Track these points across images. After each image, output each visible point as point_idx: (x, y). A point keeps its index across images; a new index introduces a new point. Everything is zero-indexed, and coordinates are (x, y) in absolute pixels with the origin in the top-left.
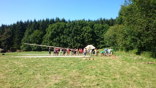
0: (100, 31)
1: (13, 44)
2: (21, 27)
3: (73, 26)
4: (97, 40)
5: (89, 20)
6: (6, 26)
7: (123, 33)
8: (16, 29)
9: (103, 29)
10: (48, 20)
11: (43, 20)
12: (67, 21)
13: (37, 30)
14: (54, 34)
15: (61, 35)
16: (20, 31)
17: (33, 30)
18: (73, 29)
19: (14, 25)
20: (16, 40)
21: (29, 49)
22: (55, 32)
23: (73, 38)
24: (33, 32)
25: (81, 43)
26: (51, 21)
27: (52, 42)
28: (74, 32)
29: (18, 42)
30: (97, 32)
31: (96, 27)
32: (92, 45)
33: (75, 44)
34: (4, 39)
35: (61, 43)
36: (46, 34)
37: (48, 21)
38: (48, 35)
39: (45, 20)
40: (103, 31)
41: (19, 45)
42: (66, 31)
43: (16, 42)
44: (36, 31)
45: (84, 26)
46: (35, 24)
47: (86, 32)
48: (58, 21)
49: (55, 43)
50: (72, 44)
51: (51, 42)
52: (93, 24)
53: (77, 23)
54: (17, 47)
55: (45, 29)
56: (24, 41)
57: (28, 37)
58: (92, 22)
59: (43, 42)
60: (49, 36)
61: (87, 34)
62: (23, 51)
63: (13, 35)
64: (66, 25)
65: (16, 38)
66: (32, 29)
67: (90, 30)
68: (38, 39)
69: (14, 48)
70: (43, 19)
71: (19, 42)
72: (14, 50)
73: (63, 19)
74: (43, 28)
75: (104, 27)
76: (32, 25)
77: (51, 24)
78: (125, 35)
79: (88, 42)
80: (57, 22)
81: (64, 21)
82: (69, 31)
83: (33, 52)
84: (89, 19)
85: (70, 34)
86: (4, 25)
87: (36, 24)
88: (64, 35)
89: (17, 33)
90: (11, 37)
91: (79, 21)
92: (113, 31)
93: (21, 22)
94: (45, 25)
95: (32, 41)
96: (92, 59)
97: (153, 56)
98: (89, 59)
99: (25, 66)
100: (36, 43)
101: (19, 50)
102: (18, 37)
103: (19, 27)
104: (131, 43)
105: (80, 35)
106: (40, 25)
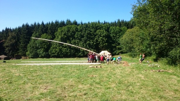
0: (116, 35)
1: (18, 50)
2: (27, 31)
3: (85, 29)
4: (113, 45)
5: (105, 22)
6: (10, 29)
7: (140, 37)
8: (21, 33)
9: (120, 32)
10: (58, 22)
11: (52, 23)
12: (79, 24)
13: (45, 34)
14: (63, 39)
15: (72, 40)
16: (26, 36)
17: (41, 34)
18: (85, 32)
19: (19, 28)
20: (22, 45)
21: (36, 56)
22: (65, 36)
23: (85, 42)
24: (40, 36)
26: (60, 24)
27: (62, 47)
28: (87, 36)
30: (113, 36)
31: (112, 29)
32: (107, 50)
34: (7, 45)
35: (72, 48)
36: (55, 39)
37: (57, 23)
38: (57, 40)
39: (54, 23)
40: (120, 34)
41: (25, 51)
42: (78, 35)
44: (44, 36)
45: (98, 29)
46: (42, 27)
47: (100, 35)
48: (69, 23)
49: (66, 49)
53: (90, 26)
54: (23, 53)
55: (54, 32)
56: (30, 46)
58: (107, 25)
59: (51, 47)
61: (101, 38)
62: (30, 58)
63: (18, 40)
64: (77, 28)
65: (21, 43)
66: (39, 33)
67: (105, 33)
68: (46, 45)
69: (19, 54)
70: (52, 22)
71: (25, 48)
72: (19, 57)
73: (75, 21)
74: (51, 32)
76: (39, 28)
77: (61, 27)
78: (142, 39)
79: (103, 47)
80: (68, 25)
81: (75, 23)
82: (81, 35)
83: (40, 59)
84: (105, 21)
85: (82, 39)
86: (8, 28)
87: (44, 27)
88: (75, 39)
89: (23, 38)
90: (16, 42)
91: (93, 24)
92: (130, 35)
93: (27, 25)
94: (54, 29)
95: (39, 47)
96: (99, 67)
97: (169, 63)
98: (96, 67)
99: (21, 75)
100: (44, 49)
101: (24, 57)
102: (24, 42)
103: (25, 30)
104: (147, 48)
105: (93, 40)
106: (49, 28)
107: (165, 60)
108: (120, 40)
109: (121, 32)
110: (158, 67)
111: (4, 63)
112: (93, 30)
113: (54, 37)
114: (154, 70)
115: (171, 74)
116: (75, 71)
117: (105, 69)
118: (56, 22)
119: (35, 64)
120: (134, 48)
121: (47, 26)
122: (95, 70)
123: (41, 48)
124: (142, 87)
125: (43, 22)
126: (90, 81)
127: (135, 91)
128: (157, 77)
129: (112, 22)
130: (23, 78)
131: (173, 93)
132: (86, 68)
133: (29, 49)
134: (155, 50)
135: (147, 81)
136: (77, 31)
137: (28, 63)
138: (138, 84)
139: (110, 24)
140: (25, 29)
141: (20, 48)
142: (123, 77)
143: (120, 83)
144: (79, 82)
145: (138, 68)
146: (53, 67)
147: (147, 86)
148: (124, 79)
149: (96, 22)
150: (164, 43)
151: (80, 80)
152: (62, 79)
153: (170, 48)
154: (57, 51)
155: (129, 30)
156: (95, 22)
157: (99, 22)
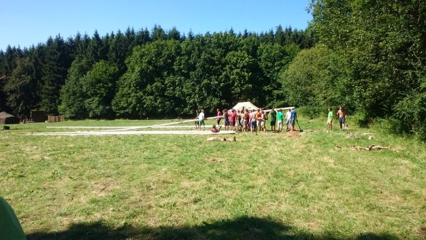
0: (274, 63)
1: (39, 99)
2: (59, 53)
3: (199, 49)
4: (266, 88)
5: (246, 34)
6: (19, 50)
7: (329, 69)
8: (46, 60)
9: (282, 58)
10: (133, 33)
11: (120, 35)
12: (185, 37)
13: (102, 62)
14: (146, 73)
15: (166, 77)
16: (57, 65)
17: (93, 61)
18: (199, 57)
19: (41, 47)
20: (47, 89)
21: (81, 115)
22: (151, 68)
23: (199, 82)
24: (91, 66)
25: (222, 98)
26: (139, 37)
27: (142, 94)
28: (204, 67)
29: (52, 95)
30: (267, 67)
31: (264, 51)
32: (251, 101)
33: (204, 99)
34: (13, 87)
35: (167, 96)
36: (127, 74)
37: (131, 36)
38: (132, 76)
39: (124, 35)
40: (283, 61)
41: (55, 102)
42: (180, 65)
43: (46, 94)
44: (100, 66)
45: (231, 50)
46: (96, 45)
47: (235, 65)
48: (159, 36)
49: (151, 97)
50: (196, 100)
52: (256, 44)
53: (210, 42)
54: (50, 107)
55: (124, 58)
56: (68, 91)
57: (77, 80)
58: (253, 39)
59: (117, 94)
61: (238, 70)
62: (66, 119)
63: (39, 76)
64: (179, 47)
65: (46, 82)
66: (88, 58)
67: (247, 59)
68: (104, 87)
69: (41, 110)
70: (119, 32)
71: (55, 96)
72: (40, 118)
73: (174, 29)
74: (117, 57)
75: (284, 53)
76: (89, 47)
77: (140, 44)
78: (333, 73)
79: (240, 94)
80: (157, 39)
81: (175, 35)
82: (188, 64)
83: (90, 121)
84: (246, 31)
85: (191, 73)
86: (14, 48)
87: (99, 44)
88: (174, 75)
89: (49, 71)
90: (33, 81)
91: (218, 36)
92: (305, 63)
93: (59, 41)
94: (123, 48)
95: (89, 93)
96: (231, 139)
97: (395, 130)
98: (222, 140)
99: (46, 158)
100: (100, 97)
101: (53, 117)
102: (52, 81)
103: (55, 53)
104: (344, 94)
105: (218, 76)
106: (111, 48)
107: (385, 123)
108: (282, 75)
109: (284, 58)
110: (370, 138)
111: (5, 131)
112: (218, 52)
113: (123, 70)
114: (358, 147)
115: (398, 156)
116: (175, 148)
117: (244, 144)
118: (128, 33)
119: (80, 133)
120: (314, 96)
121: (107, 42)
122: (221, 146)
123: (93, 95)
124: (329, 184)
125: (96, 32)
126: (208, 171)
127: (311, 195)
128: (366, 162)
129: (264, 33)
130: (52, 166)
131: (398, 199)
132: (200, 143)
133: (64, 97)
134: (362, 98)
135: (340, 171)
136: (179, 54)
137: (62, 130)
138: (320, 178)
139: (258, 38)
140: (55, 51)
141: (43, 96)
142: (285, 162)
143: (276, 176)
144: (183, 173)
145: (323, 142)
146: (122, 140)
147: (341, 182)
148: (287, 166)
149: (226, 32)
150: (384, 82)
151: (184, 169)
152: (144, 166)
153: (397, 95)
154: (131, 103)
155: (304, 51)
156: (223, 32)
157: (232, 31)
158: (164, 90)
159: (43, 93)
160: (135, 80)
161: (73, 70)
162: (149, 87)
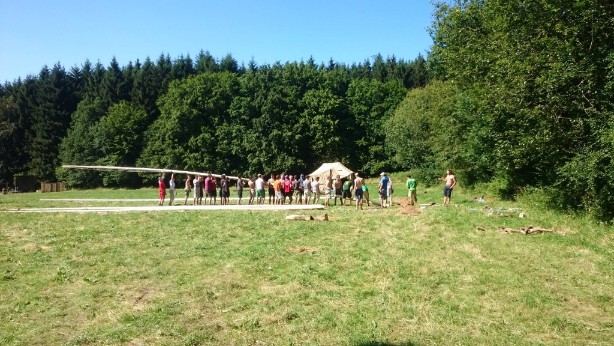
1: (26, 158)
2: (58, 90)
3: (265, 87)
4: (362, 142)
5: (332, 65)
7: (454, 116)
8: (38, 101)
9: (382, 100)
10: (169, 61)
11: (148, 64)
12: (244, 69)
13: (122, 104)
14: (188, 119)
15: (218, 124)
16: (56, 109)
17: (108, 102)
18: (266, 98)
19: (30, 82)
20: (40, 143)
21: (91, 181)
22: (195, 112)
23: (265, 133)
24: (106, 109)
25: (297, 156)
26: (177, 67)
27: (182, 150)
28: (272, 112)
30: (360, 113)
31: (357, 90)
32: (340, 161)
33: (274, 157)
35: (219, 154)
36: (159, 120)
37: (165, 65)
38: (167, 124)
39: (156, 64)
40: (383, 105)
41: (51, 162)
42: (240, 108)
43: (38, 150)
44: (119, 109)
45: (310, 88)
46: (113, 78)
47: (316, 109)
48: (207, 66)
49: (196, 155)
50: (262, 159)
51: (180, 149)
52: (345, 80)
53: (281, 76)
54: (43, 170)
55: (156, 97)
56: (71, 146)
57: (86, 129)
58: (341, 72)
59: (145, 150)
60: (169, 125)
61: (321, 117)
62: (68, 187)
63: (27, 124)
64: (237, 83)
65: (39, 134)
66: (102, 98)
67: (332, 101)
68: (126, 140)
69: (30, 173)
70: (148, 60)
71: (52, 155)
72: (29, 185)
73: (229, 57)
74: (145, 95)
75: (386, 93)
76: (103, 81)
77: (180, 77)
78: (461, 122)
79: (324, 151)
80: (203, 71)
81: (230, 65)
82: (250, 108)
83: (104, 190)
84: (331, 61)
85: (254, 120)
87: (118, 78)
88: (230, 123)
89: (43, 116)
90: (19, 132)
91: (291, 68)
93: (59, 73)
94: (154, 84)
95: (103, 149)
96: (321, 218)
97: (556, 203)
98: (308, 218)
99: (44, 247)
100: (119, 155)
101: (49, 185)
102: (47, 131)
103: (51, 90)
104: (479, 152)
105: (293, 125)
106: (135, 83)
107: (538, 194)
108: (386, 124)
109: (384, 102)
110: (521, 216)
112: (291, 91)
113: (154, 115)
114: (509, 230)
116: (239, 232)
117: (342, 225)
118: (162, 62)
119: (92, 209)
120: (432, 154)
121: (130, 75)
122: (309, 229)
123: (109, 152)
124: (484, 288)
125: (114, 60)
127: (462, 305)
129: (357, 65)
130: (54, 262)
131: (594, 309)
133: (65, 155)
136: (236, 92)
137: (63, 205)
139: (349, 72)
140: (52, 86)
141: (34, 153)
144: (259, 272)
145: (455, 222)
149: (302, 62)
150: (542, 134)
152: (197, 261)
153: (561, 154)
154: (165, 163)
155: (416, 92)
156: (299, 62)
157: (311, 62)
158: (214, 144)
159: (33, 149)
160: (173, 129)
161: (80, 114)
162: (192, 139)
